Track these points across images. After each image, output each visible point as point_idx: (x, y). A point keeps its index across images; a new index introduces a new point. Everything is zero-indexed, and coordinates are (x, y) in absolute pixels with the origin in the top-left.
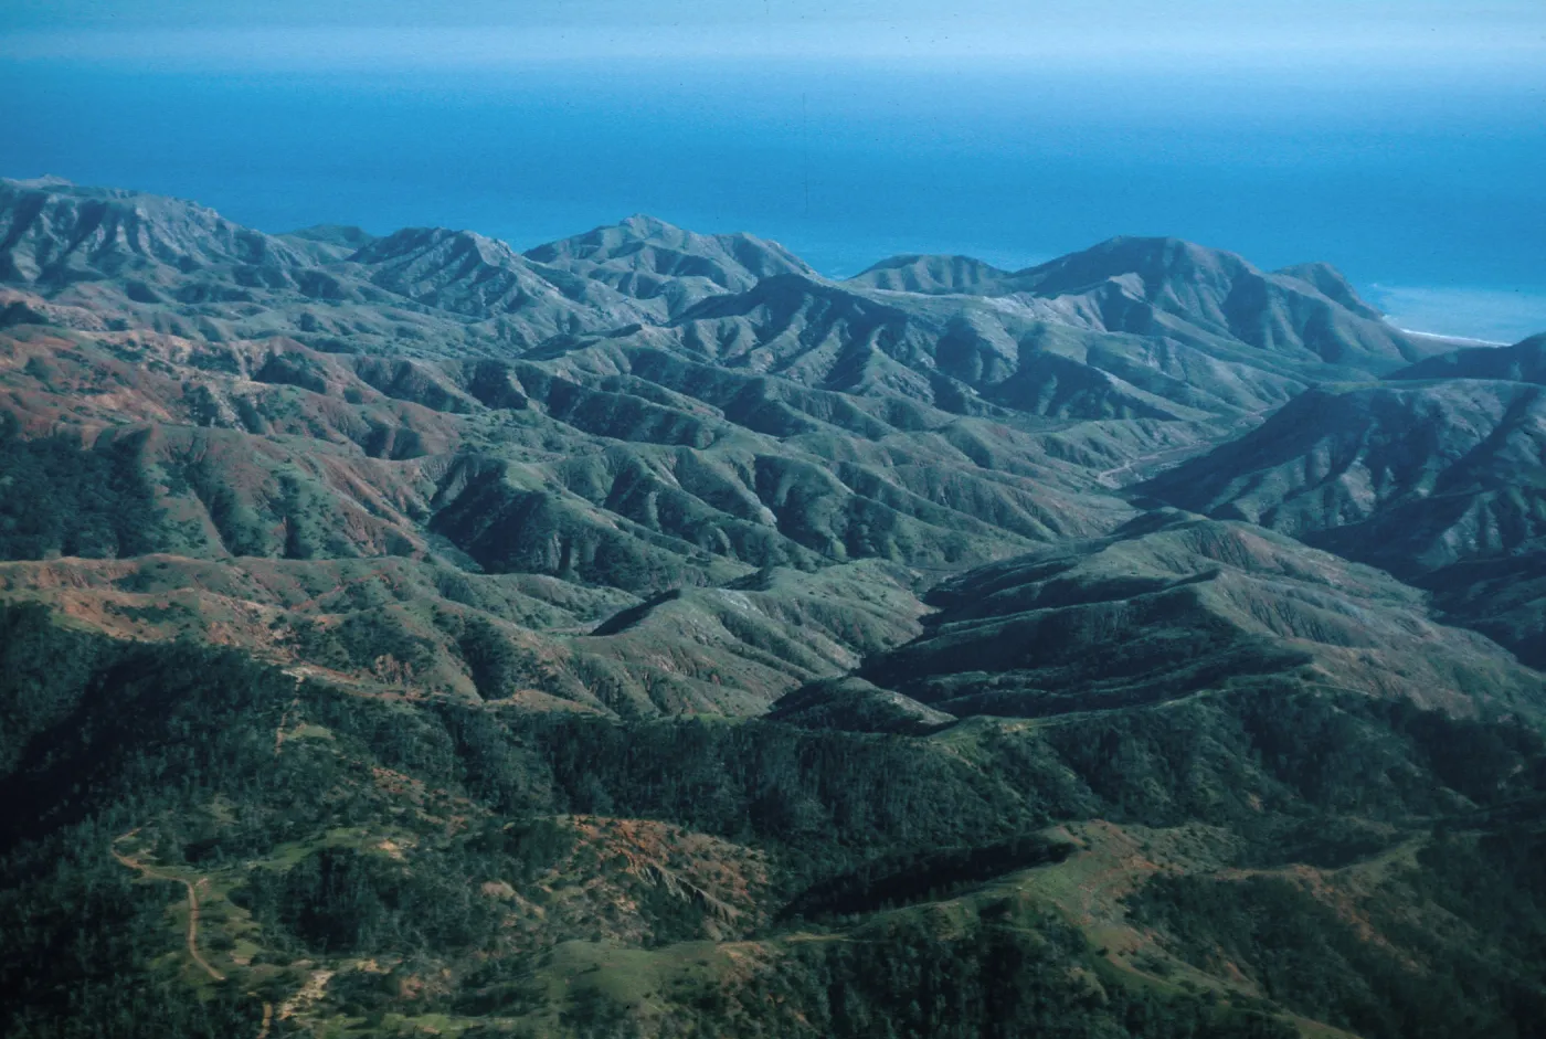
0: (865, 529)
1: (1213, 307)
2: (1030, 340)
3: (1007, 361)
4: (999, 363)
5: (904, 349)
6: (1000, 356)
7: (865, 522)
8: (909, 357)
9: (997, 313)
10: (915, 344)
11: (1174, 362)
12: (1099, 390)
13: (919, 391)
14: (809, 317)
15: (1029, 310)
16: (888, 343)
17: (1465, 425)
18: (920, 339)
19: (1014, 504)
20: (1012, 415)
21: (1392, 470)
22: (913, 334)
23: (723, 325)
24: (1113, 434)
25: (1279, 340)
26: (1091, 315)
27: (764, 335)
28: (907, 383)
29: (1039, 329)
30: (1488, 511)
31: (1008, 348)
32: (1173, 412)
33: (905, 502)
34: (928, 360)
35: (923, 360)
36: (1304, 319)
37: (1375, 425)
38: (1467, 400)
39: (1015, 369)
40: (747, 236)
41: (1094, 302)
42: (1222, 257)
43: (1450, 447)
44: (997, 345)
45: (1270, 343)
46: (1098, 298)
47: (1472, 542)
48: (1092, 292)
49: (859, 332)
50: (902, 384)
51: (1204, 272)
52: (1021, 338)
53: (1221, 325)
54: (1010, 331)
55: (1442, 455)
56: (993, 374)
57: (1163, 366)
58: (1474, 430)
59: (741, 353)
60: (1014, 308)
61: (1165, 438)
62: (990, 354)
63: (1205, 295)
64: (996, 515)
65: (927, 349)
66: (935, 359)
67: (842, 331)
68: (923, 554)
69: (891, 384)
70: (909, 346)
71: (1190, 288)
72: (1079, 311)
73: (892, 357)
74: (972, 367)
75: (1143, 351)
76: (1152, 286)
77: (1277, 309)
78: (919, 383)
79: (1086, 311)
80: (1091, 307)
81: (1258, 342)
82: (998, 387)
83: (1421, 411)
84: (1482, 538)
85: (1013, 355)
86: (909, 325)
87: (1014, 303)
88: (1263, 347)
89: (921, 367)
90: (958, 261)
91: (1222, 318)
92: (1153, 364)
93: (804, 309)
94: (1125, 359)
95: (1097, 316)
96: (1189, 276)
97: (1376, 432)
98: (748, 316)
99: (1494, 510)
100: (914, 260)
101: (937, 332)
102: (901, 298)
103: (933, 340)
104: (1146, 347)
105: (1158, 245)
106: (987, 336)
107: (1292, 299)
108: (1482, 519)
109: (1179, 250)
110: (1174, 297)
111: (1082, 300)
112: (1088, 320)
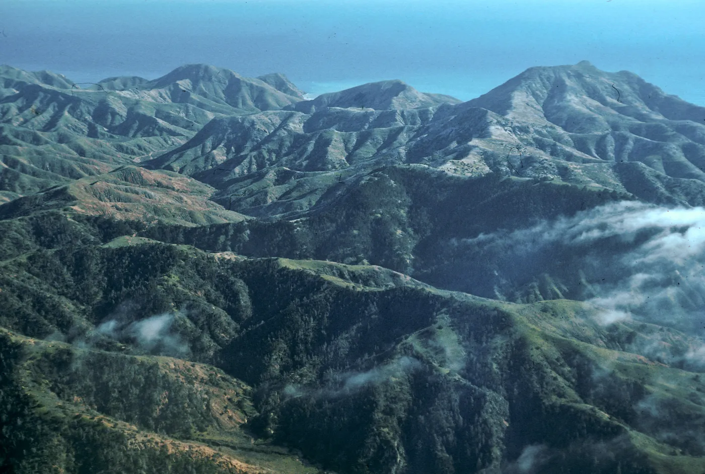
0: (7, 181)
1: (220, 91)
2: (132, 107)
3: (121, 116)
4: (118, 117)
5: (79, 113)
6: (118, 114)
7: (7, 178)
8: (81, 117)
9: (120, 97)
10: (84, 111)
11: (191, 114)
12: (154, 126)
13: (81, 130)
14: (41, 102)
15: (136, 95)
16: (72, 111)
17: (263, 128)
18: (87, 109)
19: (78, 169)
20: (117, 137)
21: (235, 148)
22: (83, 108)
23: (4, 107)
24: (150, 142)
25: (244, 103)
26: (166, 97)
27: (21, 110)
28: (76, 127)
29: (137, 103)
30: (253, 159)
31: (123, 111)
32: (182, 133)
33: (28, 170)
34: (89, 118)
35: (86, 117)
36: (255, 95)
37: (230, 131)
38: (266, 119)
39: (125, 120)
40: (48, 72)
41: (168, 92)
42: (225, 71)
43: (256, 137)
44: (117, 110)
45: (240, 105)
46: (170, 90)
47: (245, 171)
48: (167, 87)
49: (61, 108)
50: (74, 127)
51: (216, 77)
52: (129, 107)
53: (222, 99)
54: (125, 104)
55: (253, 141)
56: (114, 122)
57: (187, 115)
58: (266, 130)
59: (10, 118)
60: (130, 95)
61: (173, 144)
62: (114, 114)
63: (217, 87)
64: (69, 173)
65: (89, 113)
66: (92, 116)
67: (54, 107)
68: (30, 189)
69: (68, 127)
70: (81, 112)
71: (211, 86)
72: (161, 96)
73: (73, 116)
74: (106, 120)
75: (178, 110)
76: (195, 83)
77: (245, 92)
78: (82, 127)
79: (164, 95)
80: (167, 94)
81: (235, 105)
82: (116, 127)
83: (247, 124)
84: (249, 169)
85: (124, 114)
86: (82, 104)
87: (130, 93)
88: (238, 107)
89: (85, 121)
90: (134, 78)
91: (223, 96)
92: (182, 115)
93: (39, 99)
94: (170, 113)
95: (169, 97)
96: (210, 80)
97: (230, 134)
98: (15, 103)
99: (255, 159)
100: (115, 79)
101: (94, 106)
102: (81, 92)
103: (92, 109)
104: (180, 108)
105: (198, 67)
106: (113, 106)
107: (251, 87)
108: (250, 163)
109: (207, 69)
110: (204, 88)
111: (163, 91)
112: (165, 99)
